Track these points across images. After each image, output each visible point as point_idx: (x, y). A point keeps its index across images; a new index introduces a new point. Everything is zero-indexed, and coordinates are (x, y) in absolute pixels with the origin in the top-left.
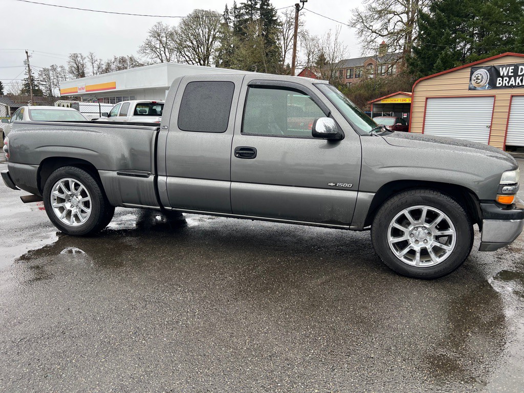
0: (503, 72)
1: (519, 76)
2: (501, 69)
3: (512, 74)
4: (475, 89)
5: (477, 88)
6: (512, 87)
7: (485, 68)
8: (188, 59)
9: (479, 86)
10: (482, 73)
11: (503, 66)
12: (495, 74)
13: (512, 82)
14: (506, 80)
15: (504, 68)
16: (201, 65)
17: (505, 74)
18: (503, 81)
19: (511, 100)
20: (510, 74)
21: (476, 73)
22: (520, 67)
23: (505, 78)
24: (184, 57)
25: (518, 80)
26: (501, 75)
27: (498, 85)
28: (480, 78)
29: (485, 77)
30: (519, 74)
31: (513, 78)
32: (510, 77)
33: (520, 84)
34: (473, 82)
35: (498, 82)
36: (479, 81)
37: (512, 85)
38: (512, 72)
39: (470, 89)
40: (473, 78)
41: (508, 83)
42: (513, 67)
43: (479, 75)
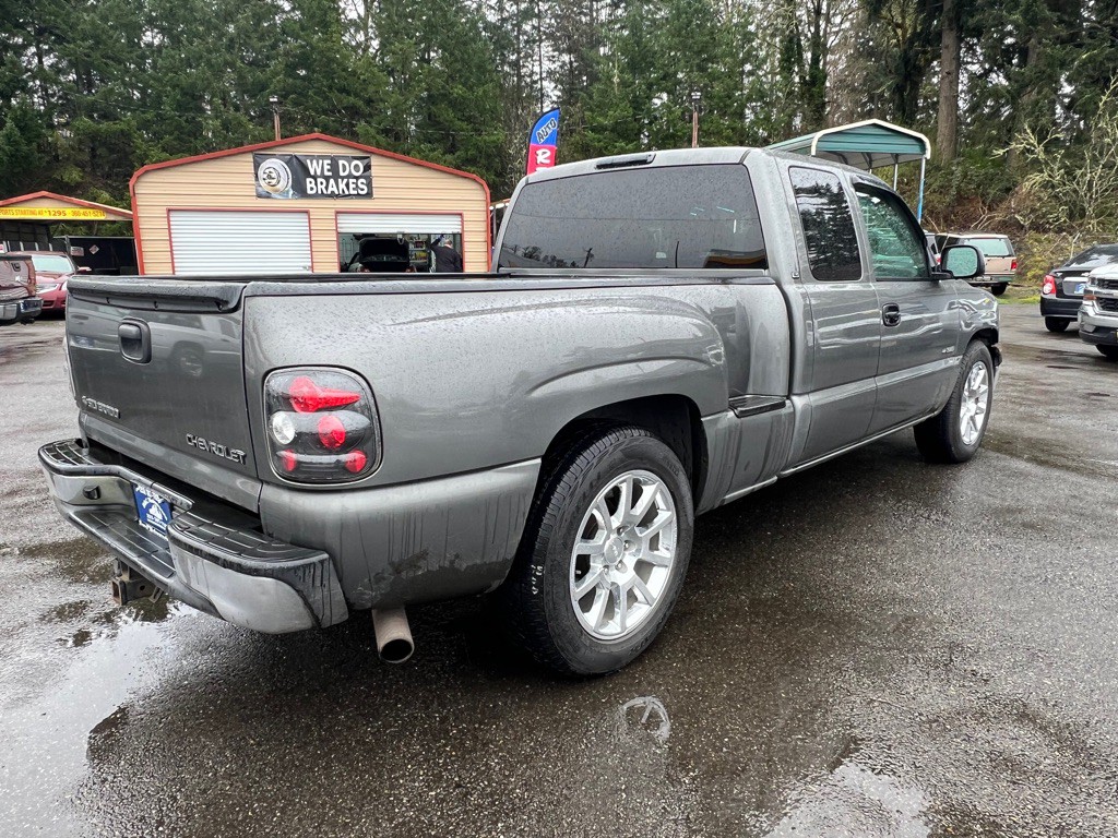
0: (313, 167)
1: (343, 178)
2: (308, 161)
3: (330, 174)
4: (268, 196)
5: (273, 195)
6: (332, 196)
7: (281, 157)
9: (276, 191)
11: (312, 158)
12: (300, 170)
13: (332, 188)
14: (322, 183)
15: (315, 161)
17: (319, 173)
18: (316, 184)
19: (335, 219)
20: (327, 173)
21: (264, 165)
22: (341, 162)
23: (319, 180)
25: (342, 186)
26: (312, 173)
27: (309, 192)
28: (274, 175)
29: (283, 174)
30: (342, 174)
31: (332, 181)
32: (327, 179)
33: (347, 193)
34: (262, 182)
35: (309, 186)
36: (274, 182)
37: (333, 192)
38: (329, 170)
39: (259, 196)
41: (327, 188)
42: (329, 162)
43: (271, 170)
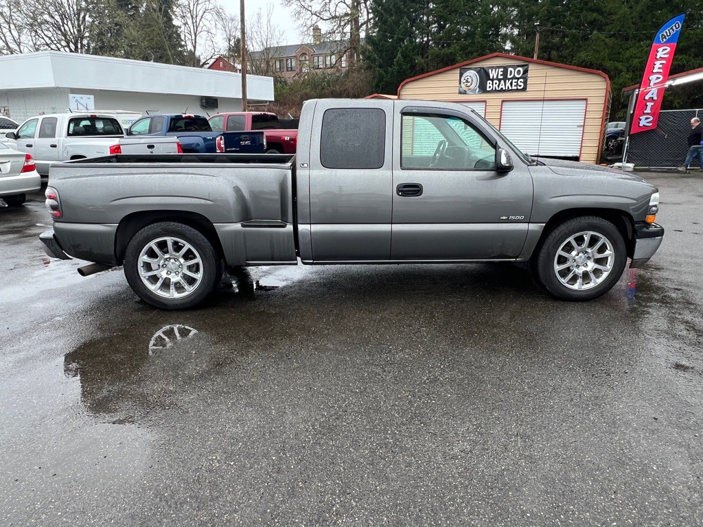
0: (493, 74)
1: (509, 79)
2: (490, 70)
3: (502, 77)
4: (465, 93)
5: (468, 92)
6: (502, 91)
7: (475, 69)
8: (49, 42)
9: (469, 89)
10: (472, 75)
11: (492, 68)
12: (484, 76)
13: (502, 86)
14: (496, 83)
15: (494, 70)
16: (71, 51)
17: (495, 78)
18: (493, 84)
19: (502, 105)
20: (500, 77)
21: (465, 75)
22: (509, 69)
23: (495, 82)
24: (43, 38)
25: (508, 84)
26: (491, 77)
27: (488, 89)
28: (469, 80)
29: (475, 79)
30: (509, 77)
31: (502, 82)
32: (500, 80)
33: (510, 88)
34: (462, 85)
35: (488, 85)
36: (469, 84)
37: (502, 88)
38: (501, 75)
39: (460, 93)
40: (462, 79)
41: (498, 86)
42: (502, 70)
43: (468, 77)
